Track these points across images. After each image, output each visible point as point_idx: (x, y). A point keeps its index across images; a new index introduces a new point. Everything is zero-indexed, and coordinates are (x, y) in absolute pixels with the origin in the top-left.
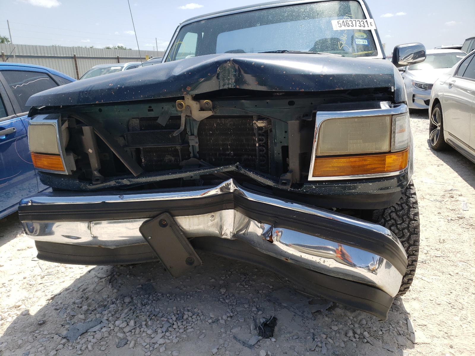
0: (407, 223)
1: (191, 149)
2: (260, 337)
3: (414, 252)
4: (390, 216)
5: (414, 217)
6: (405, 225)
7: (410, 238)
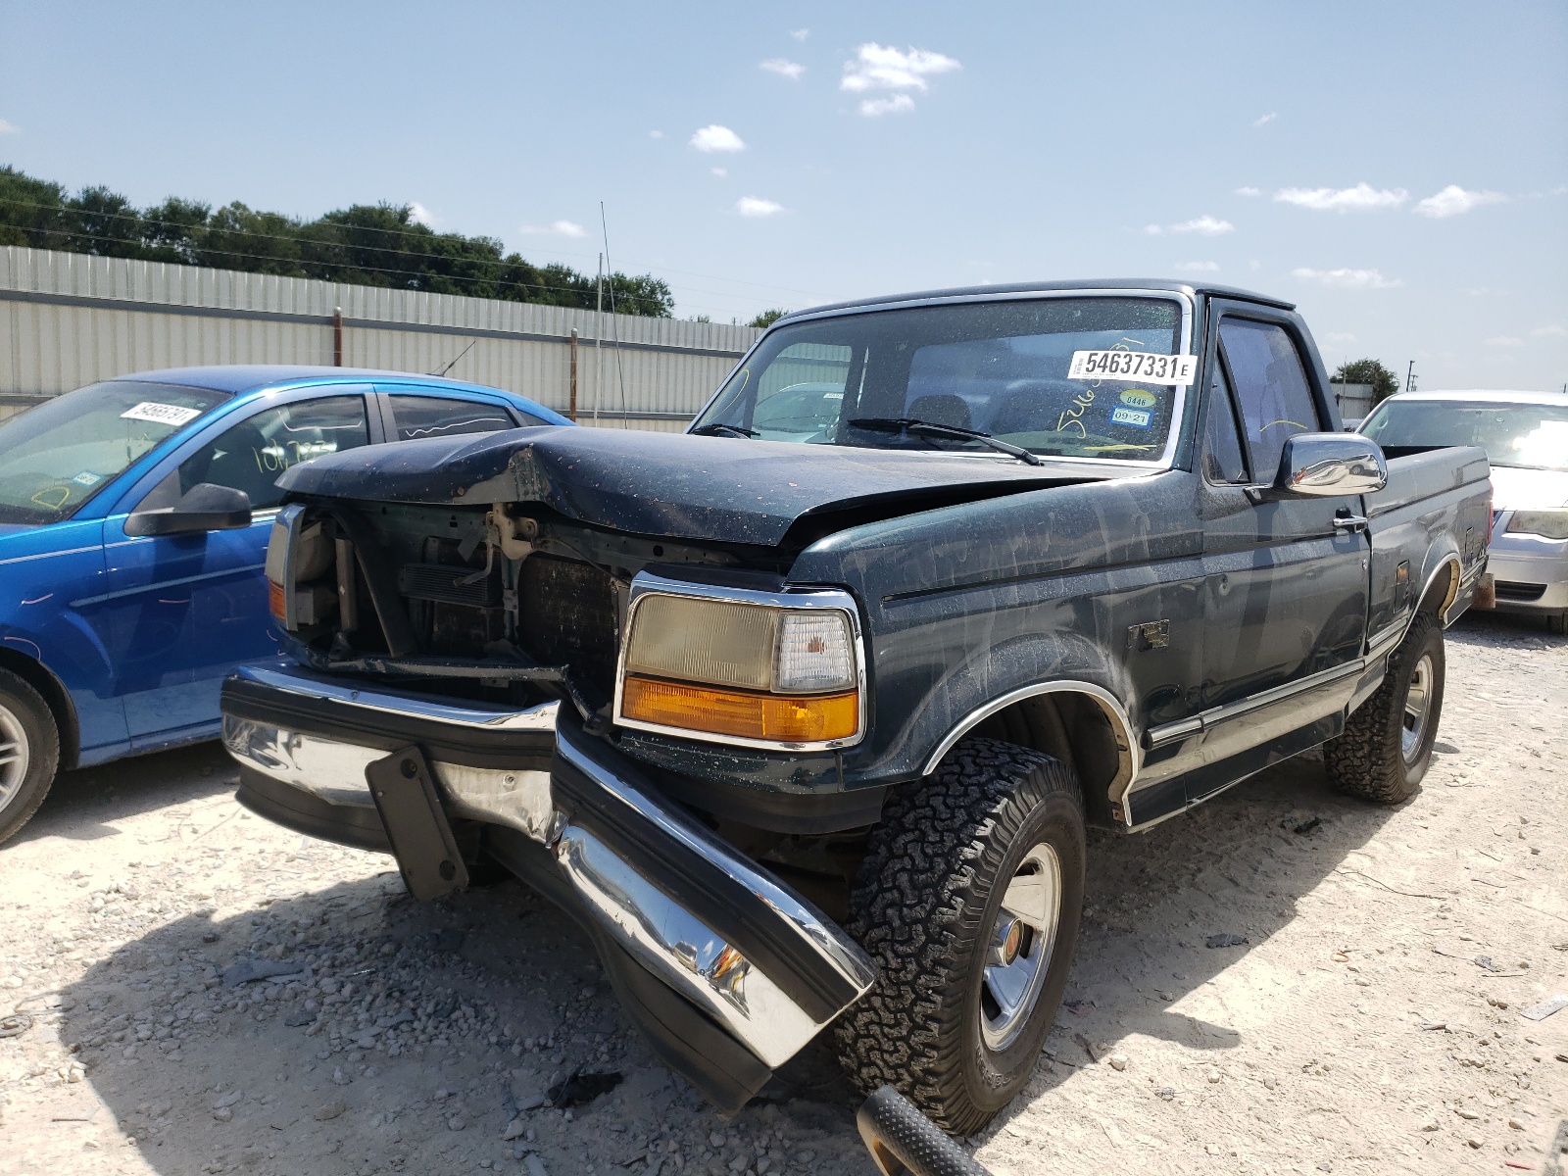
0: (928, 908)
1: (506, 617)
2: (548, 1102)
3: (930, 992)
4: (895, 880)
5: (950, 898)
6: (920, 913)
7: (926, 950)
